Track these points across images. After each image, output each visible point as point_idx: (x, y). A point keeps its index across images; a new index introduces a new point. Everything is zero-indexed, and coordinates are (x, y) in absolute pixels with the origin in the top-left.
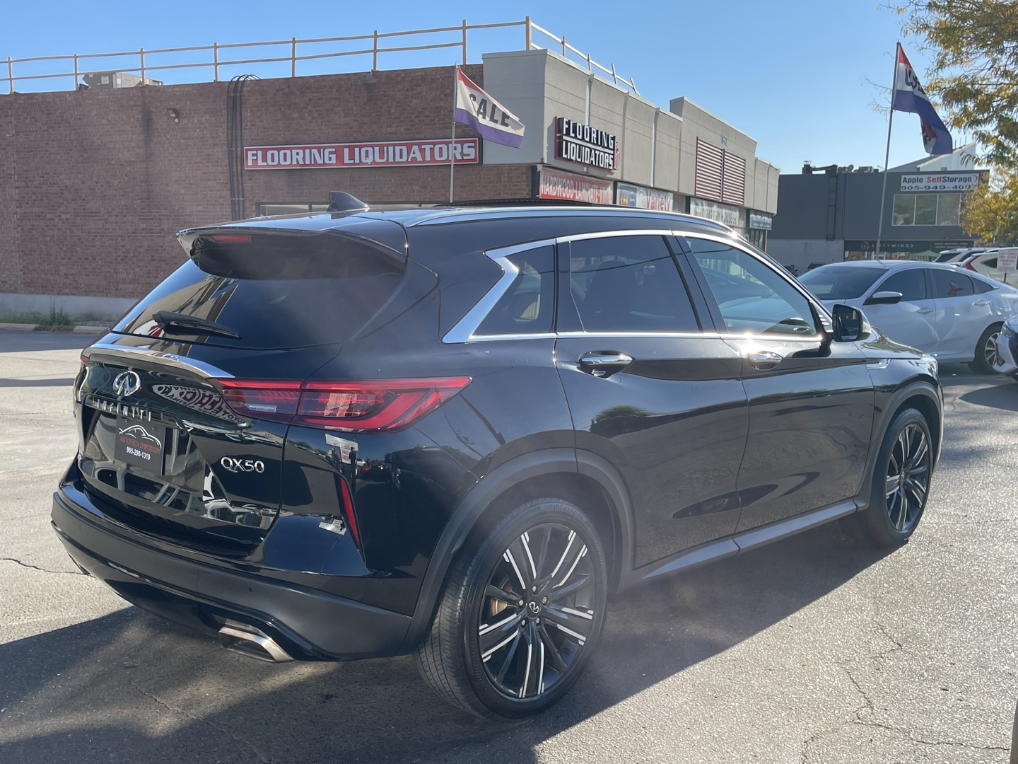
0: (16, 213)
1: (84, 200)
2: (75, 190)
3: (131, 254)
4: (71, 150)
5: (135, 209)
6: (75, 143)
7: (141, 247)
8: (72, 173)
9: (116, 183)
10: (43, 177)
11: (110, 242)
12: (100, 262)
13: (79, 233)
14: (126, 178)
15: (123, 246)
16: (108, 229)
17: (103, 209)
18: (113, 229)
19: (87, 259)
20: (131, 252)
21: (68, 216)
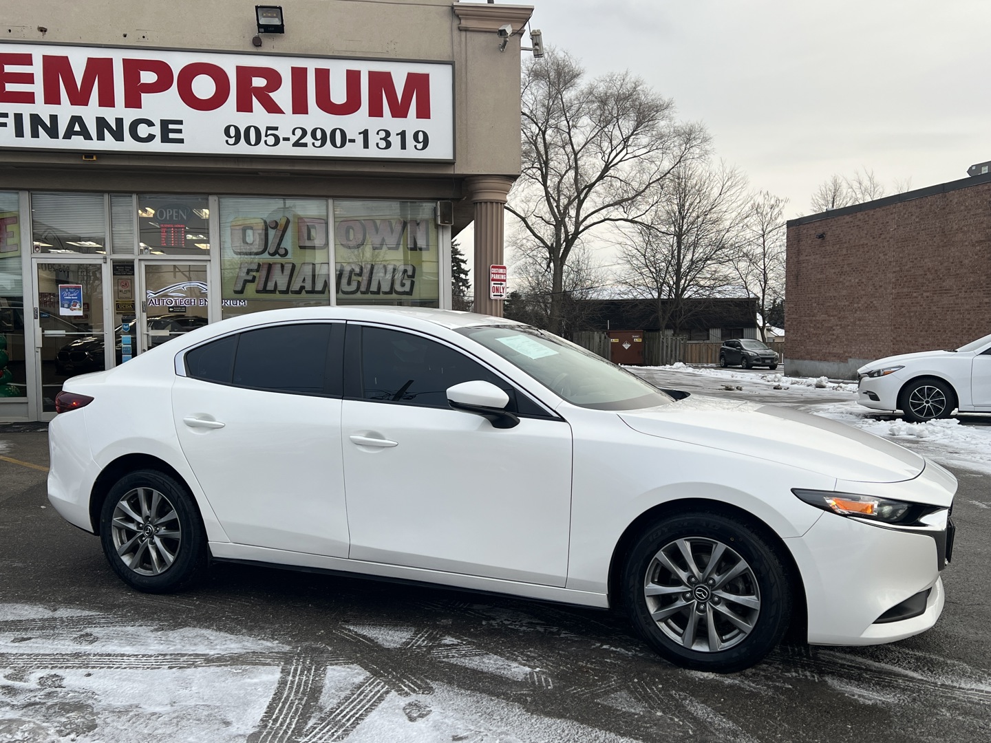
0: (892, 294)
1: (941, 279)
2: (936, 271)
3: (975, 327)
4: (935, 236)
5: (982, 285)
6: (938, 230)
7: (982, 319)
8: (934, 256)
9: (967, 261)
10: (913, 262)
11: (959, 315)
12: (949, 334)
13: (934, 308)
14: (976, 257)
15: (969, 319)
16: (958, 304)
17: (955, 286)
18: (962, 304)
19: (939, 331)
20: (975, 325)
21: (928, 294)
